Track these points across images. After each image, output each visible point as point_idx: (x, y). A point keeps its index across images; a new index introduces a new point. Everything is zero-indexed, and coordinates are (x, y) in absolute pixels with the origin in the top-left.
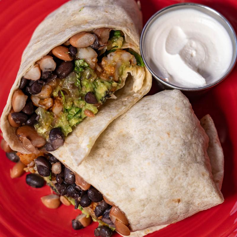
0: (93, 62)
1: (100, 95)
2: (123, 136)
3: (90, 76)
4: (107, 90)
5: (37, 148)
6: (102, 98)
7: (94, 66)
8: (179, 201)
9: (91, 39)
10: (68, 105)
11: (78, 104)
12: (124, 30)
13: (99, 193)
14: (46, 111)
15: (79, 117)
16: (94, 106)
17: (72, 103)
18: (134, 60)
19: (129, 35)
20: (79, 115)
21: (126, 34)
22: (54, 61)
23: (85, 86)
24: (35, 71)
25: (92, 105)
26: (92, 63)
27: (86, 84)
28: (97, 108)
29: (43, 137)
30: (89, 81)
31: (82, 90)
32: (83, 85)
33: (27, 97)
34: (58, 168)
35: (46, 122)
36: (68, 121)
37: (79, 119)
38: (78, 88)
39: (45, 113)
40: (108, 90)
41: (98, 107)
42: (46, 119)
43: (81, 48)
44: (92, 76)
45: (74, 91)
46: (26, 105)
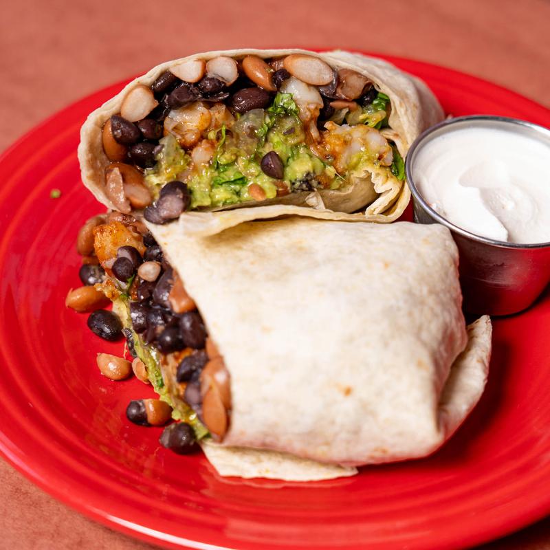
0: (309, 110)
1: (295, 172)
2: (301, 249)
3: (291, 131)
4: (311, 171)
5: (129, 202)
6: (296, 180)
7: (307, 120)
8: (348, 392)
9: (324, 76)
10: (225, 158)
11: (245, 168)
12: (395, 99)
13: (201, 326)
14: (178, 147)
15: (235, 191)
16: (274, 184)
17: (233, 158)
18: (389, 158)
19: (399, 113)
20: (237, 187)
21: (395, 108)
22: (236, 70)
23: (274, 145)
24: (194, 66)
25: (271, 180)
26: (306, 110)
27: (278, 142)
28: (277, 191)
29: (149, 190)
30: (286, 140)
31: (264, 147)
32: (269, 140)
33: (156, 104)
34: (152, 272)
35: (169, 166)
36: (212, 187)
37: (234, 194)
38: (259, 140)
39: (174, 148)
40: (314, 172)
41: (280, 189)
42: (171, 158)
43: (298, 79)
44: (294, 132)
45: (249, 140)
46: (148, 117)
